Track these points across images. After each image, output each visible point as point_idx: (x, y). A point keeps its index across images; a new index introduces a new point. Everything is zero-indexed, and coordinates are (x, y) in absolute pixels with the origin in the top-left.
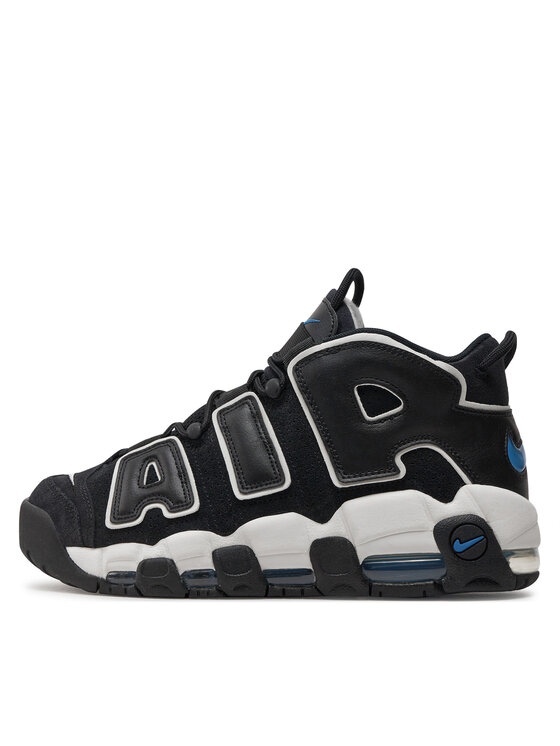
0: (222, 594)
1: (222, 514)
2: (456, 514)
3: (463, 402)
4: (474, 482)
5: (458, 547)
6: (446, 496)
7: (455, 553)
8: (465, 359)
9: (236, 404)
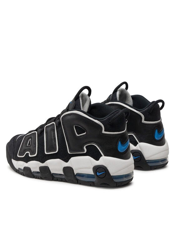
0: (41, 178)
1: (42, 158)
2: (99, 165)
3: (104, 132)
4: (105, 156)
5: (98, 174)
6: (97, 158)
7: (97, 175)
8: (105, 119)
9: (50, 125)
